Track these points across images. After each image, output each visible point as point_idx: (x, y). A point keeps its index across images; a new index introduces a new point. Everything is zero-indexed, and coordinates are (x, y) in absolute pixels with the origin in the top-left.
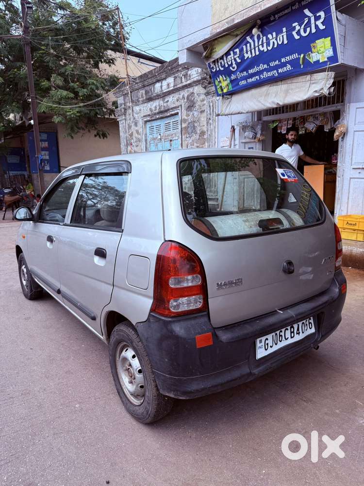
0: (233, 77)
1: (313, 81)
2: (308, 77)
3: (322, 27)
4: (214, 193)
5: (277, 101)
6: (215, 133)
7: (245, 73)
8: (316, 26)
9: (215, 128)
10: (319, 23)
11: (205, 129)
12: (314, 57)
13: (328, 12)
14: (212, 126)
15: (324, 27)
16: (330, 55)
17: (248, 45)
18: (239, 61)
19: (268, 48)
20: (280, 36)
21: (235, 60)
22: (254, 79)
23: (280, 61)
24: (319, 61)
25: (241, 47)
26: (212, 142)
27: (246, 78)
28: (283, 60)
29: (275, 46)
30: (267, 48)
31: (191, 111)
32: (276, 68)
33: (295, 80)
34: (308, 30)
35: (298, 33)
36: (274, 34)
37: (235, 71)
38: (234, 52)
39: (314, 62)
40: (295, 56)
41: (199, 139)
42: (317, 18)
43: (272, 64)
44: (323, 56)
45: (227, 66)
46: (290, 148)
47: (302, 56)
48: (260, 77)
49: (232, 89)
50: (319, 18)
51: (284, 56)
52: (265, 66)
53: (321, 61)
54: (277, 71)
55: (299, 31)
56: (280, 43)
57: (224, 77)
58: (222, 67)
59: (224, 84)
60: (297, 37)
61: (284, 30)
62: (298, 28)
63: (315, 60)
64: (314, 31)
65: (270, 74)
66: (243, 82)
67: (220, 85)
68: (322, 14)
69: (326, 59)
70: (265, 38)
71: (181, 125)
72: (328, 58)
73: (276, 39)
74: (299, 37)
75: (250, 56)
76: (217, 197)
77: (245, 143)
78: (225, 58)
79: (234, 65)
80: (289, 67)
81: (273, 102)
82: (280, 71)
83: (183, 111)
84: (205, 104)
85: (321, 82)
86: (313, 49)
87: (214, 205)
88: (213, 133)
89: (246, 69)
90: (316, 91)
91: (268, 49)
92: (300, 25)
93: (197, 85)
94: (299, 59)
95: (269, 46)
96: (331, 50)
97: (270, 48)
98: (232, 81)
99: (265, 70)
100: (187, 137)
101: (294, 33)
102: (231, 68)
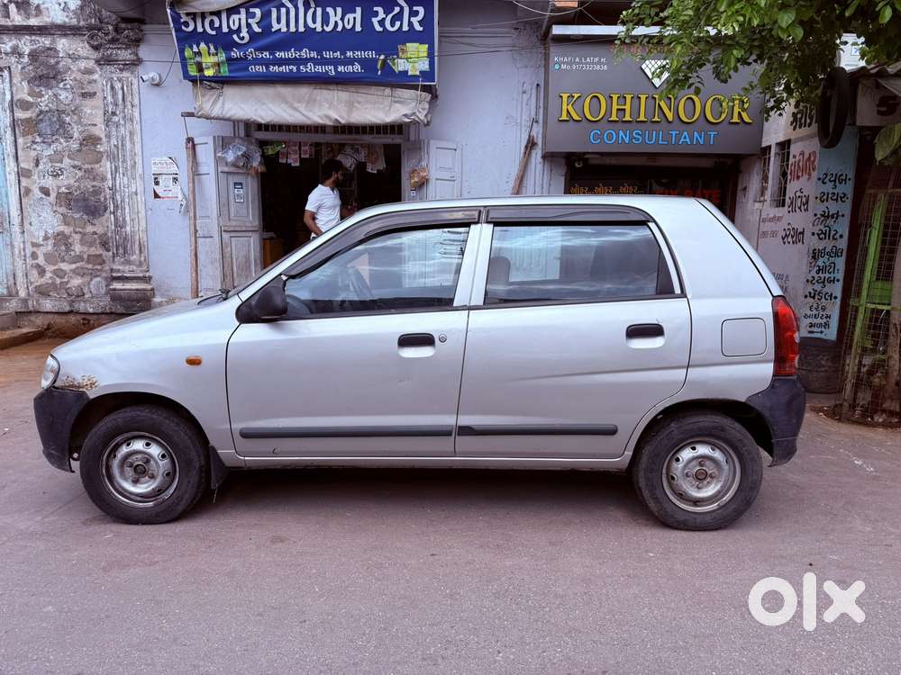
0: (235, 53)
1: (396, 99)
2: (388, 91)
3: (418, 28)
4: (141, 264)
5: (335, 115)
6: (132, 142)
7: (266, 55)
8: (410, 24)
9: (131, 134)
10: (415, 20)
11: (99, 131)
12: (401, 65)
13: (429, 12)
14: (122, 129)
15: (421, 29)
16: (423, 69)
17: (283, 10)
18: (257, 29)
19: (325, 27)
20: (350, 16)
21: (248, 25)
22: (283, 69)
23: (343, 53)
24: (407, 72)
25: (266, 8)
26: (124, 161)
27: (267, 63)
28: (349, 54)
29: (339, 29)
30: (322, 27)
31: (48, 87)
32: (335, 62)
33: (364, 90)
34: (398, 24)
35: (382, 23)
36: (339, 10)
37: (245, 44)
38: (248, 12)
39: (400, 72)
40: (371, 54)
41: (79, 151)
42: (413, 14)
43: (327, 55)
44: (413, 67)
45: (225, 30)
46: (331, 192)
47: (382, 57)
48: (298, 69)
49: (227, 74)
50: (416, 13)
51: (353, 49)
52: (314, 54)
53: (410, 73)
54: (336, 69)
55: (384, 19)
56: (349, 27)
57: (212, 47)
58: (212, 28)
59: (208, 60)
60: (378, 28)
61: (359, 10)
62: (381, 15)
63: (401, 69)
64: (405, 28)
65: (319, 69)
66: (261, 69)
67: (198, 59)
68: (421, 10)
69: (418, 73)
70: (319, 11)
71: (12, 111)
72: (420, 72)
73: (342, 19)
74: (381, 29)
75: (284, 29)
76: (147, 274)
77: (228, 173)
78: (224, 16)
79: (244, 33)
80: (357, 68)
81: (328, 117)
82: (340, 69)
83: (15, 81)
84: (95, 81)
85: (410, 103)
86: (400, 54)
87: (144, 290)
88: (128, 145)
89: (271, 48)
90: (405, 115)
91: (323, 30)
92: (387, 13)
93: (65, 35)
94: (377, 60)
95: (327, 26)
96: (427, 62)
97: (328, 29)
98: (230, 60)
99: (311, 59)
100: (34, 142)
101: (375, 20)
102: (235, 37)
